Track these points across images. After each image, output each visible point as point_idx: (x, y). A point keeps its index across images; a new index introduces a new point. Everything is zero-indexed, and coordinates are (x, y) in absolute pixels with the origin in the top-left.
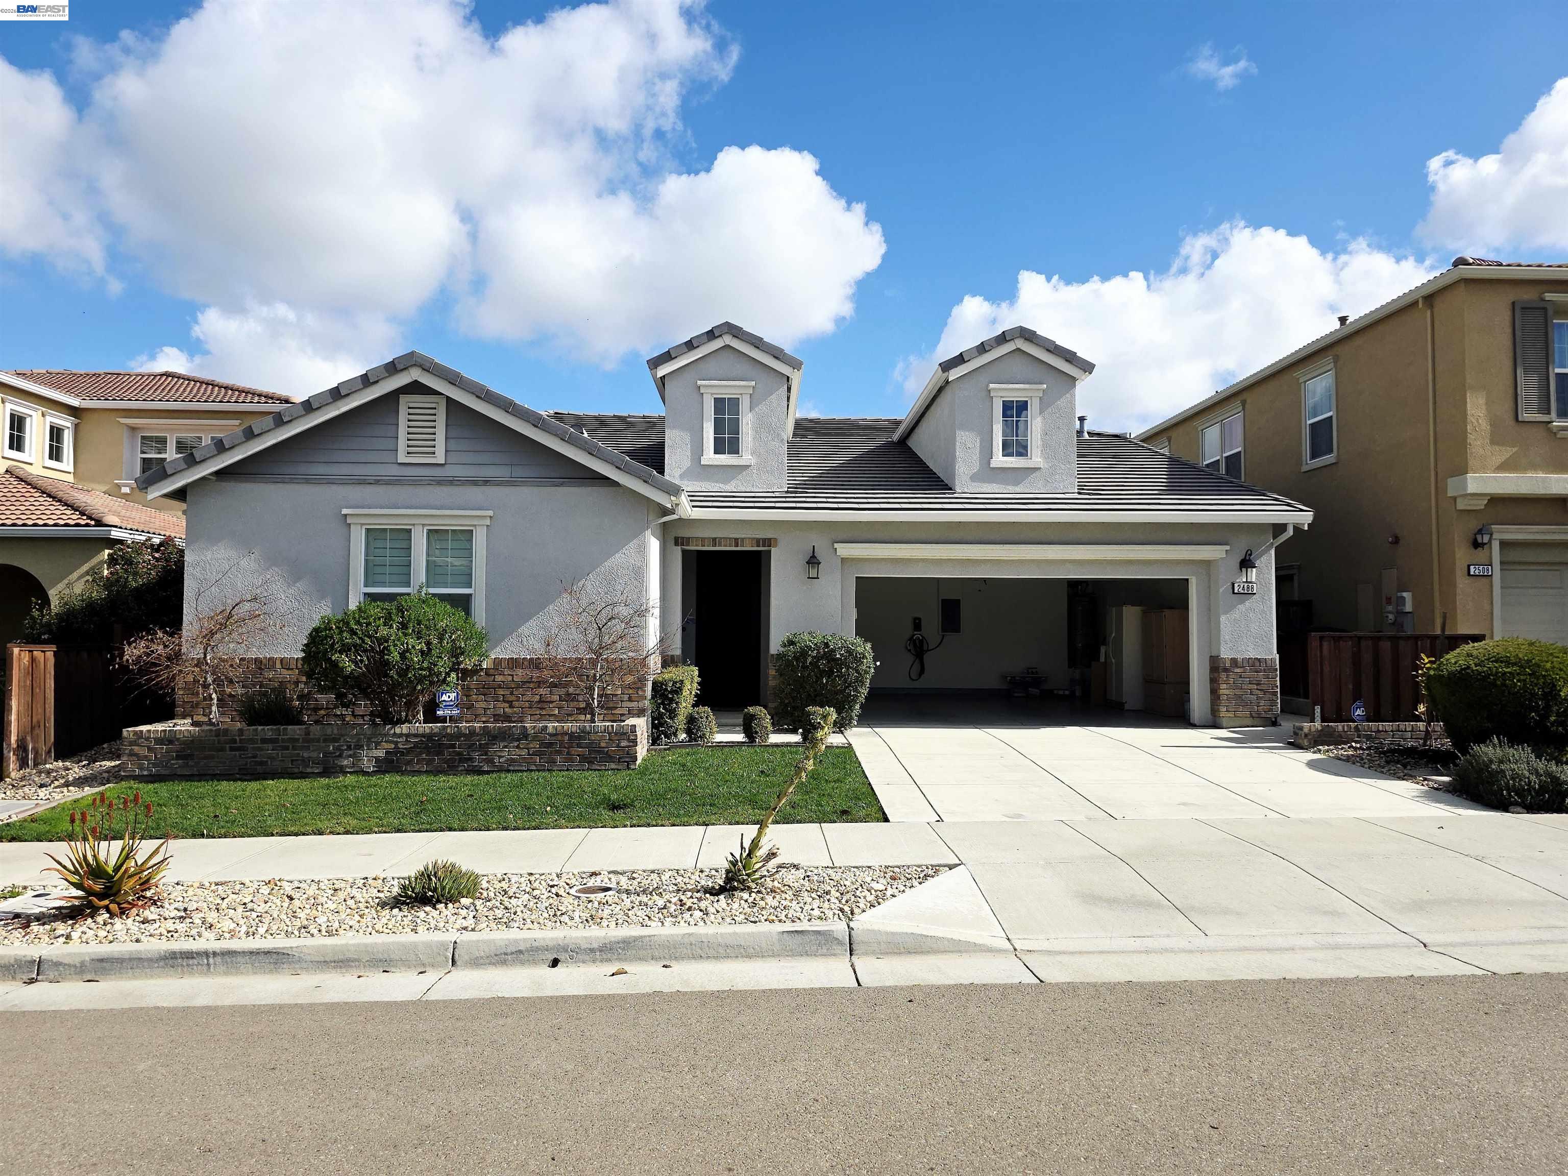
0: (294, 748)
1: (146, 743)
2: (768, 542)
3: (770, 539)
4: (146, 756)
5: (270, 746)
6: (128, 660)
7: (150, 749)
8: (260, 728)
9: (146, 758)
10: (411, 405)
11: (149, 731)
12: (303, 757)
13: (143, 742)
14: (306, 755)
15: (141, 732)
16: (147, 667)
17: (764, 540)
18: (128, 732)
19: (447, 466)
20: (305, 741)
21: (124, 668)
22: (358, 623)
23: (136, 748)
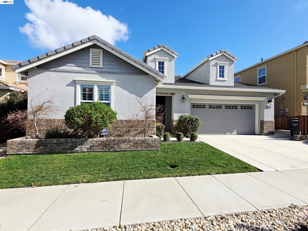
0: (62, 145)
1: (15, 144)
2: (173, 94)
3: (173, 93)
4: (15, 148)
5: (55, 145)
6: (9, 119)
7: (16, 146)
8: (52, 139)
9: (15, 149)
10: (93, 51)
11: (16, 141)
12: (65, 148)
13: (14, 144)
14: (66, 147)
15: (13, 141)
16: (15, 121)
17: (172, 93)
18: (9, 141)
19: (103, 68)
20: (65, 143)
21: (8, 122)
22: (82, 109)
23: (12, 146)
